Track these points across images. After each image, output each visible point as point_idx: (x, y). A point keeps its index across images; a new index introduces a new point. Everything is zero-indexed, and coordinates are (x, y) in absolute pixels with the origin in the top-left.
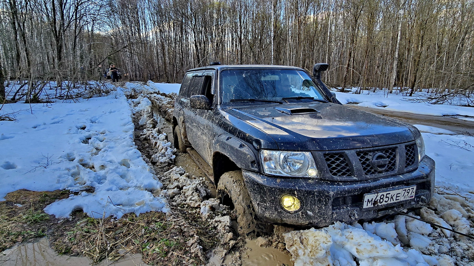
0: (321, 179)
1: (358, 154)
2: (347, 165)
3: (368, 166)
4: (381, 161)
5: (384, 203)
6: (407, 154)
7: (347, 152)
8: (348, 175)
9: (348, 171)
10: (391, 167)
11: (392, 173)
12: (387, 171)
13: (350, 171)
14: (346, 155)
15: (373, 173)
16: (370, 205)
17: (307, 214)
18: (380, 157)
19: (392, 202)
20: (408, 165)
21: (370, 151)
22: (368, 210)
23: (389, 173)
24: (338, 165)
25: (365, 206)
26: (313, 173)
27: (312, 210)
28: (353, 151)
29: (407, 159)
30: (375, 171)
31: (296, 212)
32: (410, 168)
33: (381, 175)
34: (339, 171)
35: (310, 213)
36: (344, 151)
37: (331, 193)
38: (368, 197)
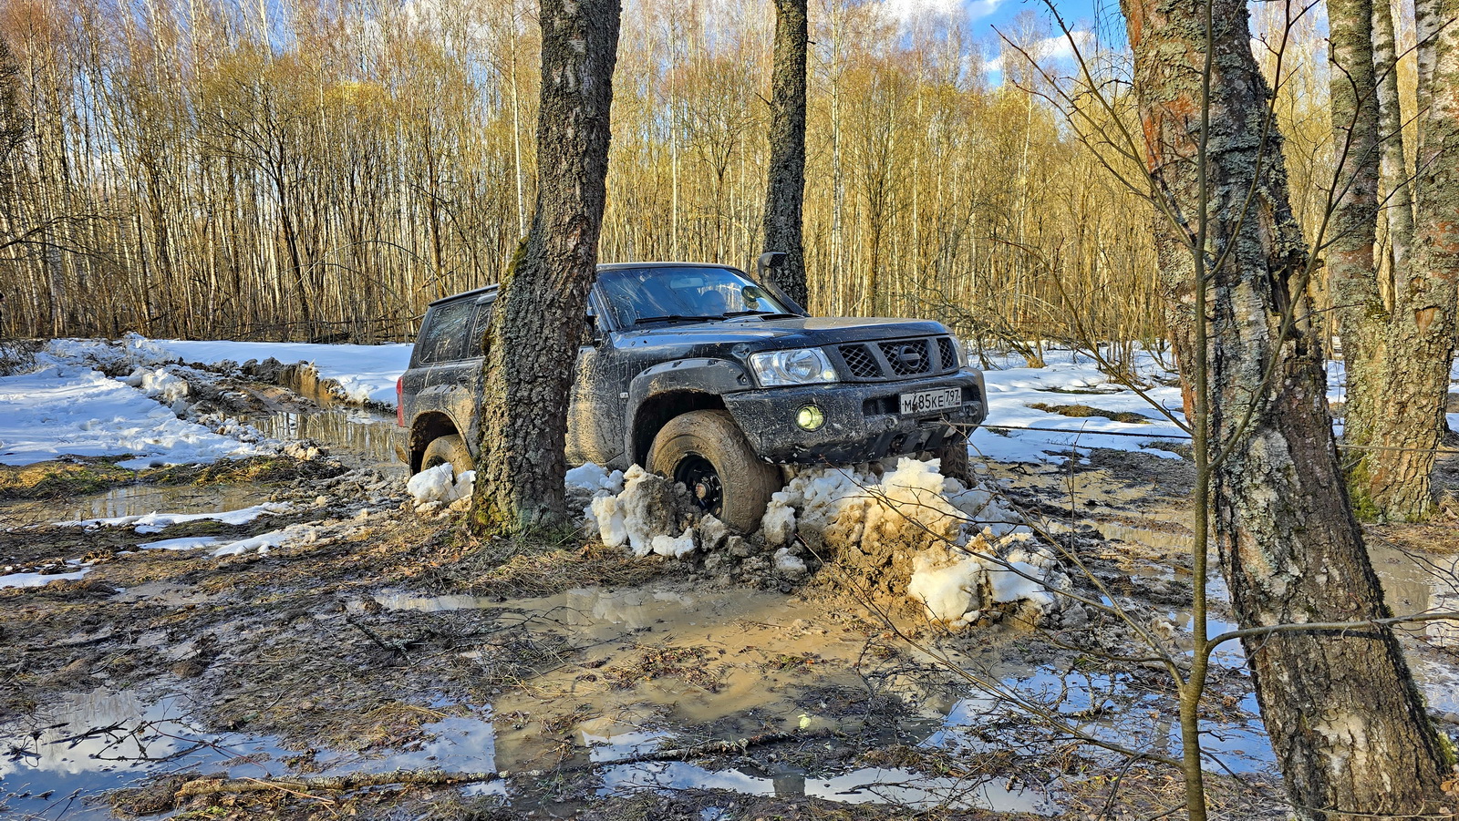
0: (841, 382)
1: (882, 346)
2: (869, 361)
3: (896, 363)
4: (912, 356)
5: (925, 409)
6: (941, 351)
7: (866, 343)
8: (875, 376)
9: (873, 369)
10: (925, 365)
11: (928, 374)
12: (920, 372)
13: (876, 370)
14: (867, 349)
15: (903, 373)
16: (909, 411)
17: (833, 429)
18: (908, 351)
19: (935, 408)
20: (946, 366)
21: (895, 344)
22: (908, 417)
23: (924, 374)
24: (859, 362)
25: (903, 412)
26: (829, 375)
27: (839, 421)
28: (874, 343)
29: (943, 358)
31: (819, 428)
32: (950, 370)
33: (915, 375)
34: (863, 370)
35: (837, 426)
36: (863, 343)
37: (860, 394)
38: (904, 398)
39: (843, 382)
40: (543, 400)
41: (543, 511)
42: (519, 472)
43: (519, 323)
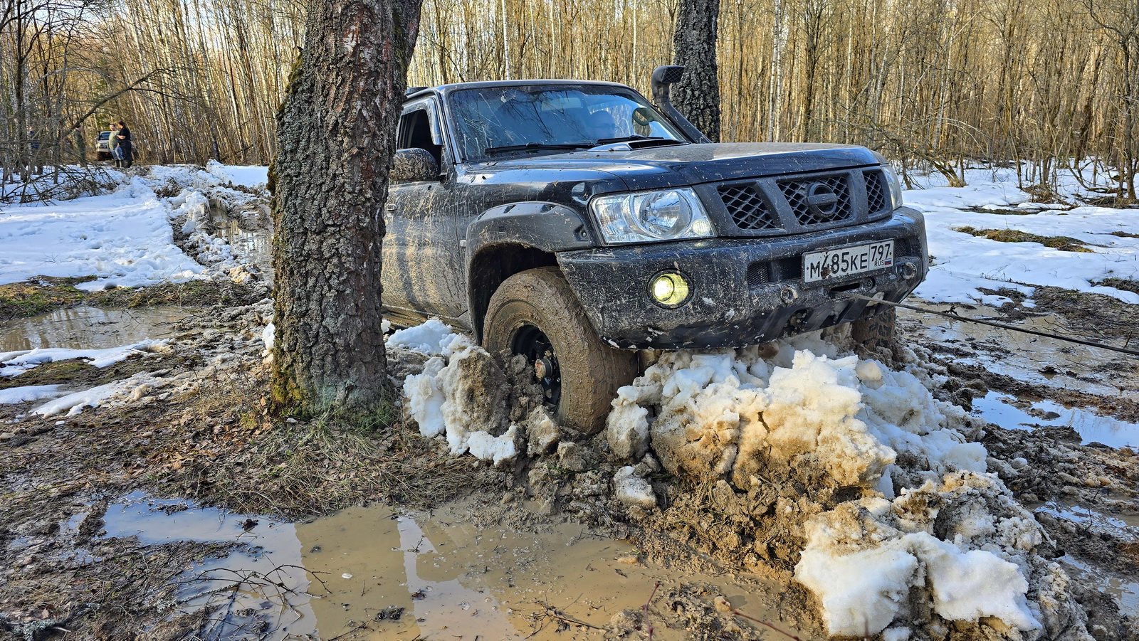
0: (719, 237)
1: (782, 185)
2: (763, 207)
4: (824, 198)
5: (840, 273)
6: (868, 188)
7: (759, 181)
8: (769, 227)
9: (767, 217)
10: (843, 210)
13: (772, 218)
14: (760, 190)
16: (817, 277)
17: (703, 305)
18: (820, 191)
19: (855, 271)
22: (814, 286)
25: (807, 279)
26: (701, 227)
27: (711, 295)
28: (771, 180)
31: (681, 304)
32: (878, 215)
34: (750, 219)
35: (708, 301)
36: (754, 180)
37: (743, 256)
38: (810, 259)
39: (721, 237)
40: (337, 254)
41: (350, 389)
42: (316, 342)
43: (300, 156)
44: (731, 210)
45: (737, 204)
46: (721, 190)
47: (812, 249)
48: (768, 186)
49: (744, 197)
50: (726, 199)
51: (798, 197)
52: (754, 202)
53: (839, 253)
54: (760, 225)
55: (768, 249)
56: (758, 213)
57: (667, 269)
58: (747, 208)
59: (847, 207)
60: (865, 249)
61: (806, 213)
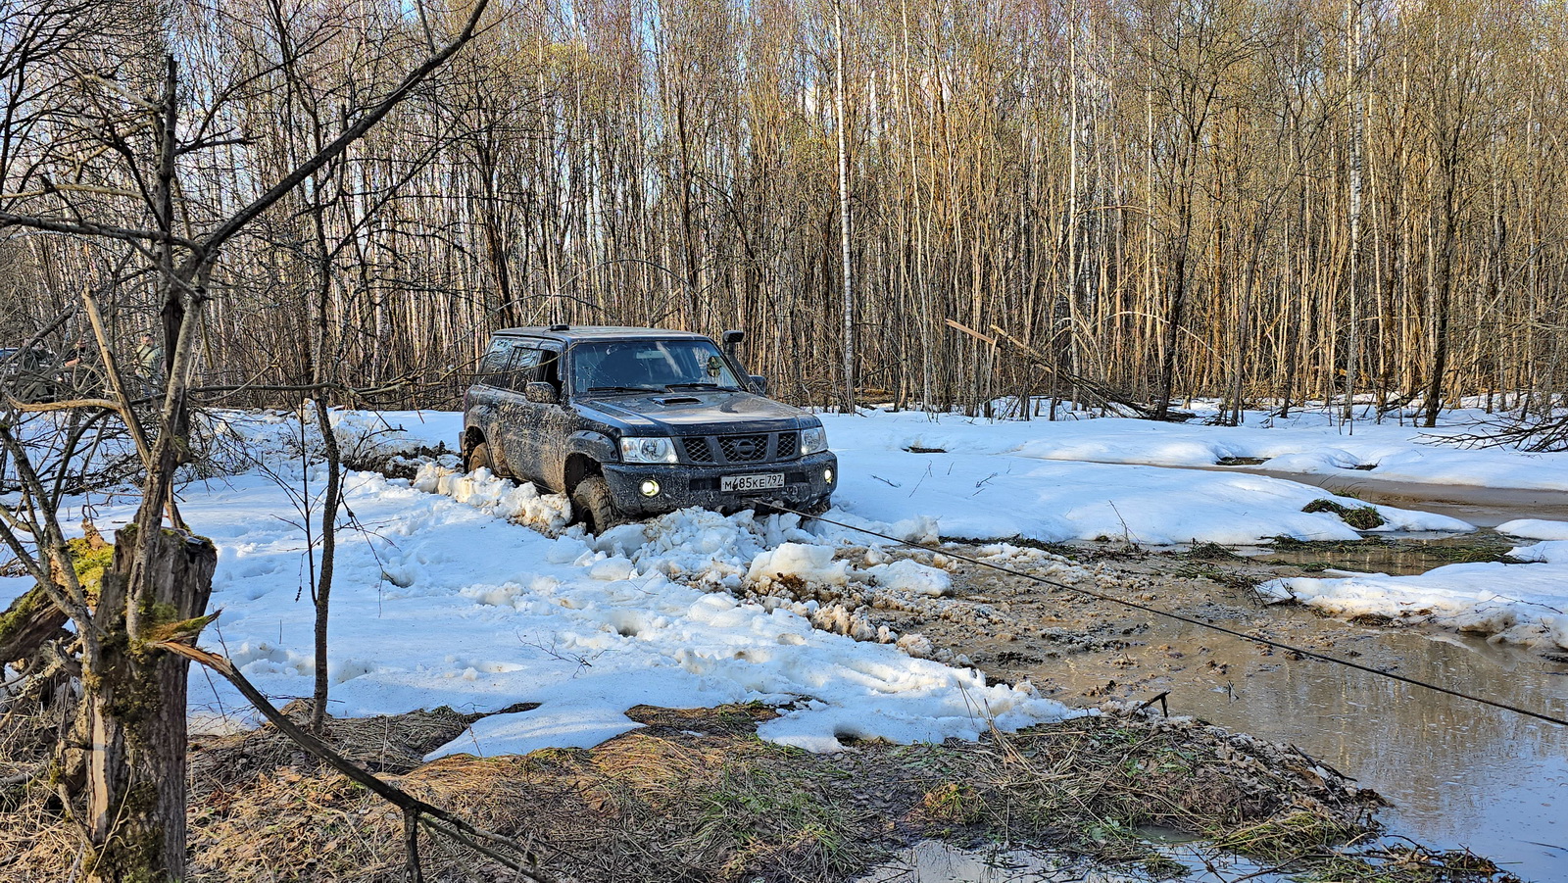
0: (680, 464)
1: (721, 440)
2: (707, 451)
3: (731, 452)
4: (746, 448)
5: (746, 488)
6: (782, 444)
7: (707, 438)
8: (707, 461)
9: (709, 456)
10: (758, 455)
11: (758, 462)
12: (752, 459)
14: (707, 441)
15: (735, 460)
16: (729, 489)
17: (665, 497)
18: (746, 444)
19: (755, 488)
20: (784, 456)
21: (735, 438)
22: (729, 494)
23: (755, 462)
25: (723, 489)
26: (672, 458)
27: (670, 493)
28: (714, 438)
29: (782, 449)
30: (740, 458)
31: (655, 497)
32: (786, 459)
33: (745, 462)
34: (699, 456)
35: (668, 496)
36: (704, 436)
37: (688, 475)
38: (724, 480)
44: (688, 451)
45: (693, 448)
46: (684, 440)
47: (729, 474)
48: (711, 440)
49: (697, 445)
50: (687, 445)
51: (731, 446)
52: (702, 448)
53: (745, 478)
54: (704, 459)
55: (703, 472)
56: (703, 453)
57: (649, 478)
58: (698, 451)
59: (763, 453)
60: (763, 477)
61: (731, 455)
